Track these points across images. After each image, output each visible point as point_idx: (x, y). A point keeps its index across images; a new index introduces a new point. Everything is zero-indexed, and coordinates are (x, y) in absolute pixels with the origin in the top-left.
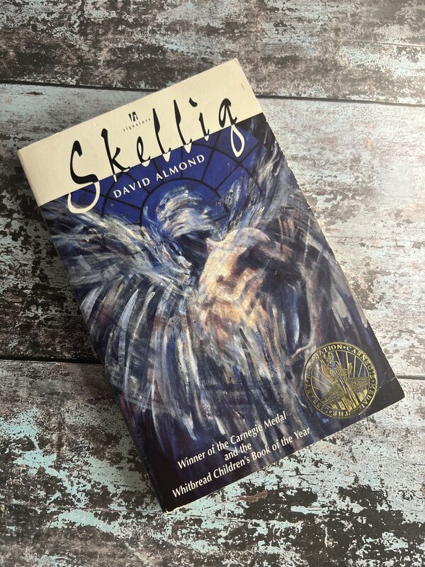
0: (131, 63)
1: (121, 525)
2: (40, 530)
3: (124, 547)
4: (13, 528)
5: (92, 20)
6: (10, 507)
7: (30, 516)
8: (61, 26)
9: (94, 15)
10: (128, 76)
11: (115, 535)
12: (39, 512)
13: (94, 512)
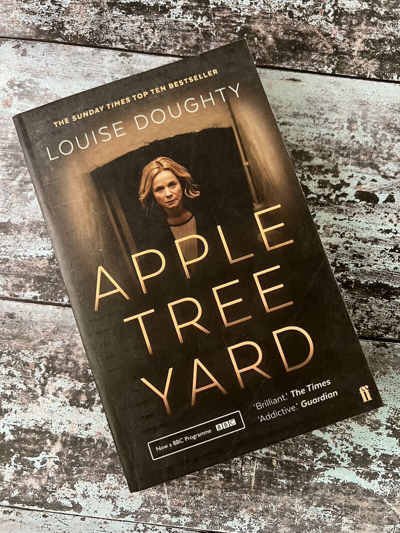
0: (383, 55)
1: (380, 483)
2: (308, 484)
3: (383, 503)
4: (284, 481)
5: (345, 10)
6: (281, 463)
7: (298, 471)
8: (316, 14)
9: (347, 5)
10: (381, 67)
11: (375, 491)
12: (307, 468)
13: (356, 471)
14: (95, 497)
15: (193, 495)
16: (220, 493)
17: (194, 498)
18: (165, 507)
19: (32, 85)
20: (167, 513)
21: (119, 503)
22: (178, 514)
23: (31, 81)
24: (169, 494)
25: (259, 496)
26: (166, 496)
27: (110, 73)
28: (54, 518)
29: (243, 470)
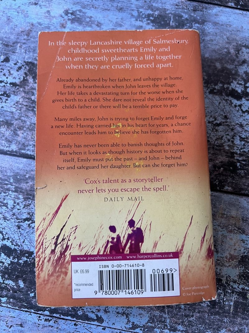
14: (114, 312)
15: (187, 316)
16: (207, 316)
17: (188, 319)
18: (166, 324)
19: (81, 14)
20: (167, 329)
21: (132, 319)
22: (175, 330)
23: (80, 11)
24: (169, 314)
25: (236, 320)
26: (166, 316)
27: (136, 8)
28: (82, 326)
29: (225, 300)
